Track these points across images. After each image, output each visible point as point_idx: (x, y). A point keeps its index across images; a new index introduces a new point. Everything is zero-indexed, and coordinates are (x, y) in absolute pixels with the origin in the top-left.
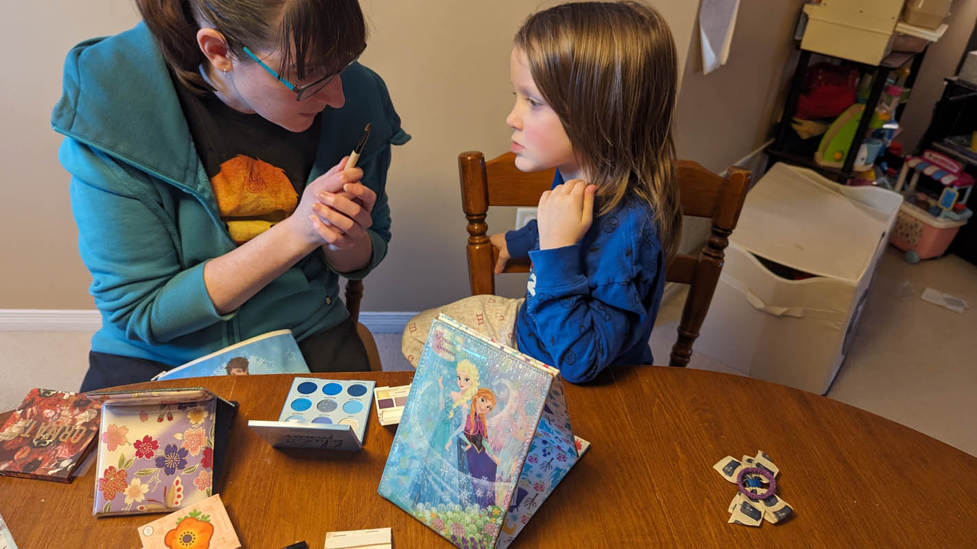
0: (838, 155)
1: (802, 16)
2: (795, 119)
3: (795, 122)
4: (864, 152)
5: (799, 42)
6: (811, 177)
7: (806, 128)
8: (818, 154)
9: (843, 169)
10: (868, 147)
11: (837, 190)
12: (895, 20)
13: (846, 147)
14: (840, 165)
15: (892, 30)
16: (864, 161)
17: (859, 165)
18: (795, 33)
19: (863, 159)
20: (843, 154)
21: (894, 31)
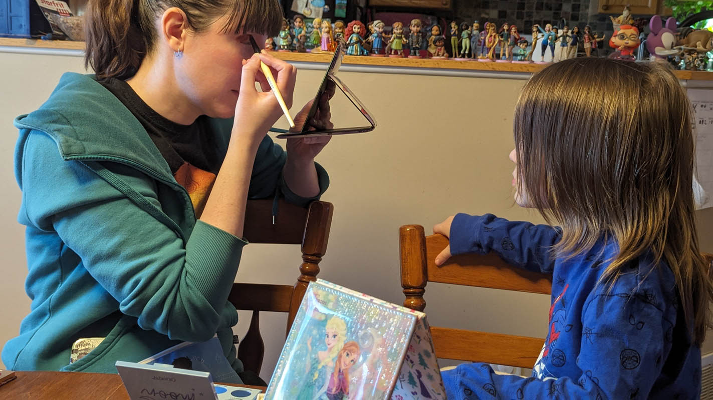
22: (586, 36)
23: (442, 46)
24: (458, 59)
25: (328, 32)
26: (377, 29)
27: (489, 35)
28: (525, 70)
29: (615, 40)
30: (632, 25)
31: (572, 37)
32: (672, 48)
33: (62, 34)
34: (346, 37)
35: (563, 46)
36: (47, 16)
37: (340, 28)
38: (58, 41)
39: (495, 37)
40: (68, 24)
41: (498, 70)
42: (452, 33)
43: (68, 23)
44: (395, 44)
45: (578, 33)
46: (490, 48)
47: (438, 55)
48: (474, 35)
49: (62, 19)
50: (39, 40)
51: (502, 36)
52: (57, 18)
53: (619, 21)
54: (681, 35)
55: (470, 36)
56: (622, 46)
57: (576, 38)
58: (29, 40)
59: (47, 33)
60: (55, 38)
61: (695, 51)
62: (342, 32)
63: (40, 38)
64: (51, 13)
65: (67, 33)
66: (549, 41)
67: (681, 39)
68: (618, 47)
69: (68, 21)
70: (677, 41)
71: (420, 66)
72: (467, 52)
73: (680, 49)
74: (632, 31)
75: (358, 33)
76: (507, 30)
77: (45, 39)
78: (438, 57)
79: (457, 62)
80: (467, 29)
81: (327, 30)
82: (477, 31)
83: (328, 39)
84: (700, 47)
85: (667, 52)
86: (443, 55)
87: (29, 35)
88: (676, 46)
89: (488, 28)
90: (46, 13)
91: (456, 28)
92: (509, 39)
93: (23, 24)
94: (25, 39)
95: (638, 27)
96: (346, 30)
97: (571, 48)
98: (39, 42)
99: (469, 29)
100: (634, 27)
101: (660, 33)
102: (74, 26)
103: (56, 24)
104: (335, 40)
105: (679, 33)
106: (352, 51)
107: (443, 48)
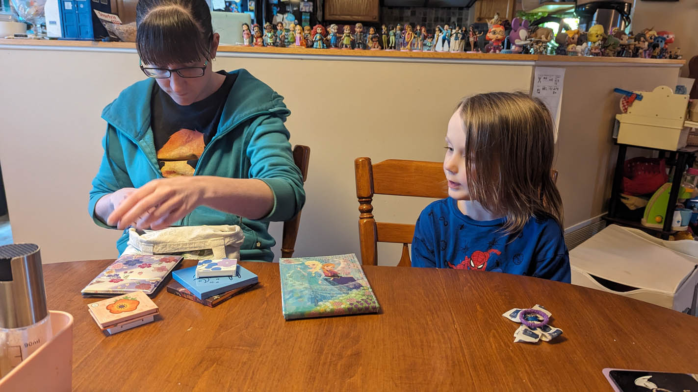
0: (658, 219)
1: (616, 123)
2: (623, 195)
3: (624, 198)
4: (678, 216)
5: (616, 140)
6: (639, 234)
7: (632, 202)
8: (644, 220)
9: (664, 229)
10: (681, 212)
11: (662, 244)
12: (683, 119)
13: (663, 213)
14: (661, 226)
15: (681, 125)
16: (680, 223)
17: (676, 226)
18: (612, 135)
19: (678, 222)
20: (662, 218)
21: (683, 126)
22: (471, 33)
23: (376, 41)
24: (387, 50)
25: (300, 33)
26: (333, 30)
27: (407, 33)
28: (432, 56)
29: (490, 35)
30: (501, 25)
31: (462, 34)
32: (526, 40)
33: (116, 37)
34: (313, 36)
35: (456, 40)
36: (105, 25)
37: (308, 30)
38: (114, 42)
39: (411, 34)
40: (120, 31)
41: (413, 56)
42: (383, 33)
43: (119, 29)
44: (346, 41)
45: (466, 31)
46: (408, 43)
47: (374, 48)
48: (397, 34)
49: (115, 27)
50: (100, 42)
51: (416, 34)
52: (112, 26)
53: (492, 22)
54: (531, 31)
55: (395, 35)
56: (494, 39)
57: (464, 34)
58: (93, 42)
59: (105, 37)
60: (112, 40)
61: (541, 41)
62: (309, 33)
63: (101, 41)
64: (108, 23)
65: (120, 37)
66: (447, 37)
67: (531, 34)
68: (491, 40)
69: (120, 28)
70: (529, 36)
71: (362, 55)
72: (393, 45)
73: (531, 41)
74: (501, 29)
75: (320, 33)
76: (420, 30)
77: (105, 41)
78: (374, 49)
79: (387, 52)
80: (393, 29)
81: (299, 31)
82: (400, 31)
83: (300, 38)
84: (544, 39)
85: (523, 43)
86: (378, 48)
87: (93, 39)
88: (529, 38)
89: (407, 28)
90: (104, 23)
91: (386, 29)
92: (421, 36)
93: (89, 31)
94: (91, 42)
95: (504, 26)
96: (312, 31)
97: (461, 41)
98: (101, 43)
99: (395, 29)
100: (501, 26)
101: (518, 31)
102: (125, 32)
103: (111, 31)
104: (305, 39)
105: (530, 30)
106: (317, 45)
107: (377, 43)
